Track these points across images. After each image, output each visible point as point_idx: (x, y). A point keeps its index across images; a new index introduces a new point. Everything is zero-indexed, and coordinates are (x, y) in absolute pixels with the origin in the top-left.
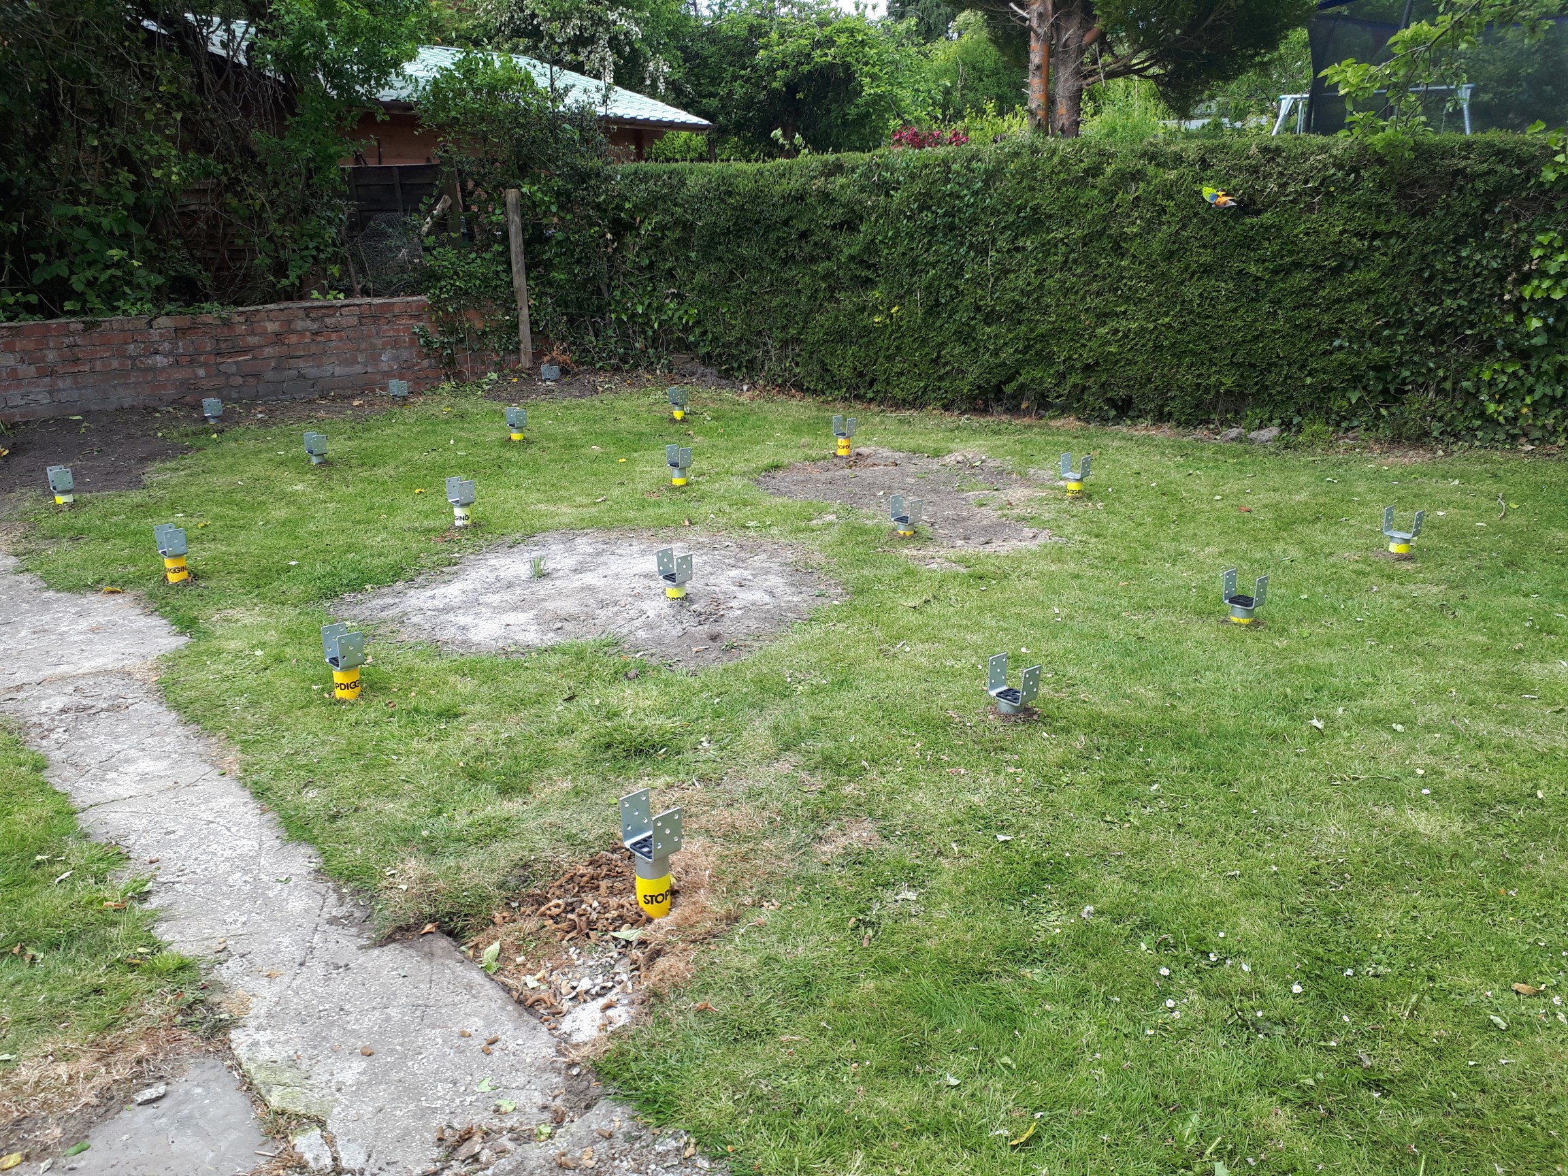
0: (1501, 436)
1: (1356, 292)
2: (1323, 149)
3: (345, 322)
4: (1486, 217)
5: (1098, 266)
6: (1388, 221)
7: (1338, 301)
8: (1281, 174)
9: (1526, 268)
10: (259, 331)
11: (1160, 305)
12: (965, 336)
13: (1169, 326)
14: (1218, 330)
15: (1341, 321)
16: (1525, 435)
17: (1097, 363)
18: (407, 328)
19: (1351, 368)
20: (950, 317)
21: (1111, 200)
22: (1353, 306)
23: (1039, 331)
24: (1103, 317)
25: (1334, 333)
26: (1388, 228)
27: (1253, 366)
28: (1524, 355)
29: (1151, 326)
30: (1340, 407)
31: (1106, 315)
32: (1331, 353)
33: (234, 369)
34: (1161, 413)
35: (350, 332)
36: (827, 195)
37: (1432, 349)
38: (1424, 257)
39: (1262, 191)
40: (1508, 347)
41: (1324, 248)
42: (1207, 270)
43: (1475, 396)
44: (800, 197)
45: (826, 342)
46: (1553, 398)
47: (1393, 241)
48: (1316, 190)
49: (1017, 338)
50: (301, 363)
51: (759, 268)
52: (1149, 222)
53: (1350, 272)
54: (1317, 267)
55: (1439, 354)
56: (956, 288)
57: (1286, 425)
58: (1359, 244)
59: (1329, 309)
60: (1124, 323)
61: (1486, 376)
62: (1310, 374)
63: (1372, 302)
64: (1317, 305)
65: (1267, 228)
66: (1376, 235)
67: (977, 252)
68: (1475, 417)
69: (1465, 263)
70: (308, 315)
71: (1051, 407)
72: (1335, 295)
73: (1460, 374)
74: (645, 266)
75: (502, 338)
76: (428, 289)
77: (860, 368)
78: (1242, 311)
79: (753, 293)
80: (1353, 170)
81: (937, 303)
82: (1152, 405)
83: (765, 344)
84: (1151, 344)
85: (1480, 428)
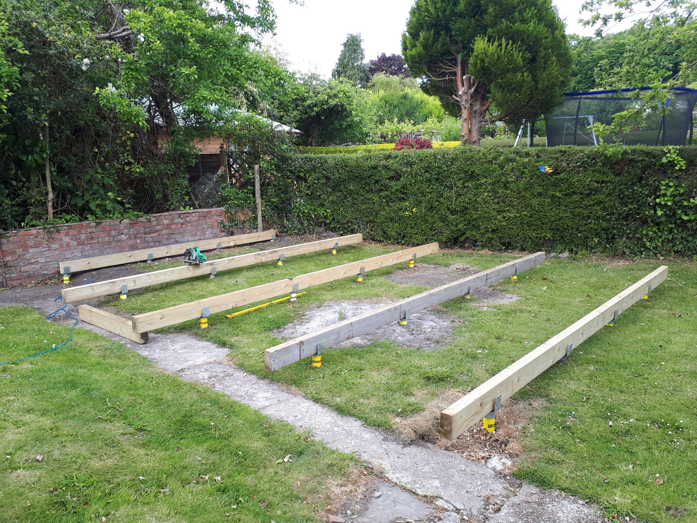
0: (651, 254)
1: (596, 203)
2: (582, 151)
3: (194, 219)
4: (643, 176)
5: (498, 193)
6: (607, 177)
7: (590, 206)
8: (567, 160)
9: (658, 193)
10: (161, 223)
11: (522, 207)
12: (443, 219)
13: (526, 215)
14: (545, 217)
15: (591, 213)
16: (660, 253)
17: (497, 229)
18: (216, 221)
19: (595, 230)
20: (437, 212)
21: (502, 169)
22: (595, 208)
23: (474, 217)
24: (499, 212)
25: (589, 217)
26: (607, 179)
27: (558, 230)
28: (658, 224)
29: (519, 215)
30: (592, 244)
31: (501, 211)
32: (586, 224)
33: (151, 239)
34: (522, 248)
35: (195, 223)
36: (386, 167)
37: (625, 223)
38: (620, 190)
39: (560, 166)
40: (652, 222)
41: (584, 187)
42: (540, 194)
43: (641, 239)
44: (375, 168)
45: (385, 222)
46: (668, 240)
47: (609, 184)
48: (580, 167)
49: (465, 220)
50: (176, 236)
51: (358, 194)
52: (518, 177)
53: (594, 195)
54: (582, 194)
55: (627, 225)
56: (440, 202)
57: (571, 251)
58: (597, 185)
59: (586, 208)
60: (508, 214)
61: (644, 232)
62: (580, 232)
63: (602, 206)
64: (582, 207)
65: (563, 180)
66: (603, 182)
67: (448, 187)
68: (641, 247)
69: (636, 192)
70: (179, 217)
71: (478, 246)
72: (588, 204)
73: (635, 232)
74: (310, 194)
75: (251, 223)
76: (224, 205)
77: (399, 232)
78: (554, 209)
79: (354, 204)
80: (593, 159)
81: (432, 207)
82: (519, 245)
83: (358, 223)
84: (519, 222)
85: (644, 251)
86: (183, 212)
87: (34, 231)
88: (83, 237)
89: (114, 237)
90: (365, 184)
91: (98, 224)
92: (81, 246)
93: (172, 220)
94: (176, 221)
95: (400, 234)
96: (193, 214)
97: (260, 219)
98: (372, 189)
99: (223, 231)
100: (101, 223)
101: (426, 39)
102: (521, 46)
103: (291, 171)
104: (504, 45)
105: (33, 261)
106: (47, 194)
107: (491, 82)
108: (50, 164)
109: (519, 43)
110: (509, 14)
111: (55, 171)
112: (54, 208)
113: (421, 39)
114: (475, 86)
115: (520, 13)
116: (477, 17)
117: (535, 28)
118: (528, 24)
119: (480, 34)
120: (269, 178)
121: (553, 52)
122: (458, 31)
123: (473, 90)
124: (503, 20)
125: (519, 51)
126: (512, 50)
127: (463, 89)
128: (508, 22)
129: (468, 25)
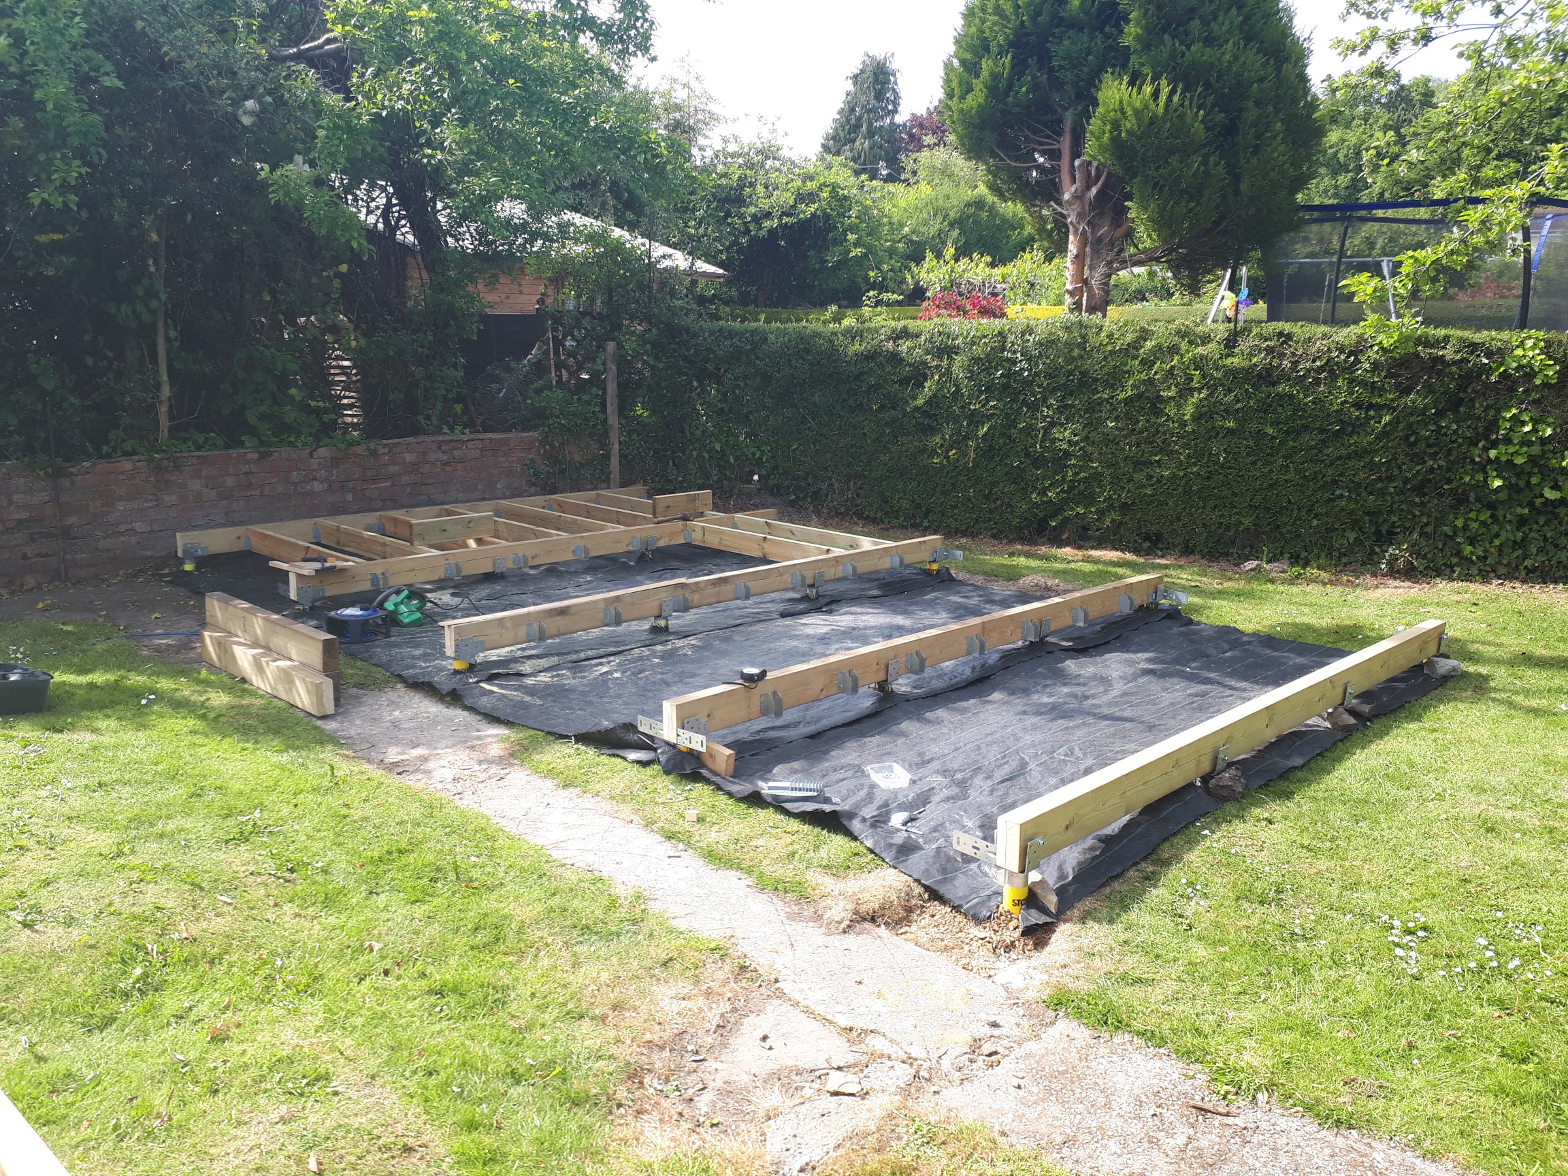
0: (1474, 571)
1: (1355, 452)
3: (471, 454)
4: (1462, 395)
5: (1138, 422)
6: (1381, 396)
7: (1340, 458)
8: (1293, 354)
9: (1494, 437)
10: (400, 461)
11: (1189, 456)
12: (1016, 477)
13: (1197, 474)
14: (1240, 479)
15: (1341, 475)
16: (1494, 571)
17: (1133, 504)
18: (519, 460)
19: (1351, 513)
20: (1001, 461)
22: (1350, 463)
23: (1083, 474)
24: (1139, 464)
25: (1336, 484)
26: (1381, 401)
27: (1267, 509)
28: (1491, 506)
29: (1181, 474)
30: (1341, 545)
31: (1144, 463)
32: (1333, 500)
33: (375, 494)
34: (1187, 546)
35: (473, 463)
37: (1417, 500)
38: (1410, 426)
40: (1478, 500)
41: (1328, 415)
43: (1452, 538)
44: (872, 356)
45: (889, 478)
46: (1515, 541)
48: (1321, 369)
50: (430, 489)
51: (830, 414)
53: (1350, 435)
54: (1322, 431)
55: (1422, 504)
56: (1009, 437)
57: (1295, 558)
58: (1357, 414)
59: (1332, 464)
60: (1158, 470)
61: (1460, 523)
62: (1316, 517)
63: (1367, 460)
64: (1323, 461)
65: (1282, 397)
66: (1371, 406)
67: (1029, 408)
68: (1452, 555)
69: (1443, 431)
70: (439, 448)
71: (1090, 538)
72: (1337, 454)
73: (1440, 522)
74: (726, 410)
75: (596, 468)
76: (538, 426)
77: (918, 500)
78: (1259, 464)
79: (822, 434)
80: (1351, 354)
81: (991, 448)
82: (1180, 540)
83: (830, 479)
84: (1181, 489)
85: (1457, 565)
86: (447, 438)
87: (128, 465)
88: (230, 482)
89: (296, 484)
90: (848, 392)
91: (263, 456)
92: (224, 502)
93: (424, 454)
94: (432, 456)
95: (918, 506)
96: (470, 445)
97: (615, 462)
98: (861, 405)
99: (534, 485)
100: (270, 454)
101: (995, 76)
102: (1205, 97)
103: (685, 358)
104: (1165, 92)
105: (123, 528)
106: (158, 387)
107: (1135, 175)
108: (166, 323)
109: (1199, 90)
110: (1178, 25)
111: (176, 339)
112: (171, 417)
113: (985, 74)
114: (1100, 182)
115: (1206, 23)
116: (1107, 29)
117: (1236, 58)
118: (1220, 46)
119: (1113, 66)
120: (640, 372)
121: (1277, 111)
122: (1065, 59)
123: (1094, 190)
124: (1166, 37)
125: (1199, 108)
126: (1182, 105)
127: (1073, 189)
128: (1177, 44)
129: (1089, 48)
